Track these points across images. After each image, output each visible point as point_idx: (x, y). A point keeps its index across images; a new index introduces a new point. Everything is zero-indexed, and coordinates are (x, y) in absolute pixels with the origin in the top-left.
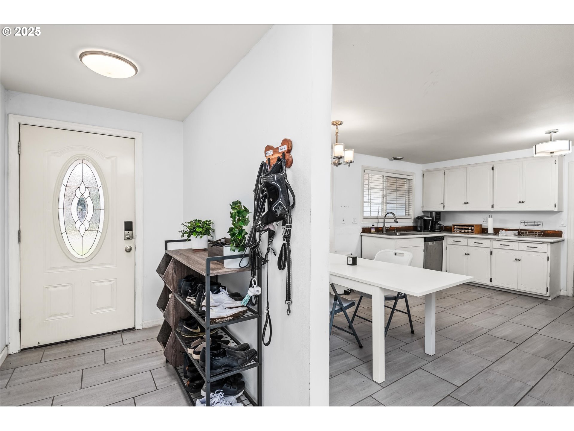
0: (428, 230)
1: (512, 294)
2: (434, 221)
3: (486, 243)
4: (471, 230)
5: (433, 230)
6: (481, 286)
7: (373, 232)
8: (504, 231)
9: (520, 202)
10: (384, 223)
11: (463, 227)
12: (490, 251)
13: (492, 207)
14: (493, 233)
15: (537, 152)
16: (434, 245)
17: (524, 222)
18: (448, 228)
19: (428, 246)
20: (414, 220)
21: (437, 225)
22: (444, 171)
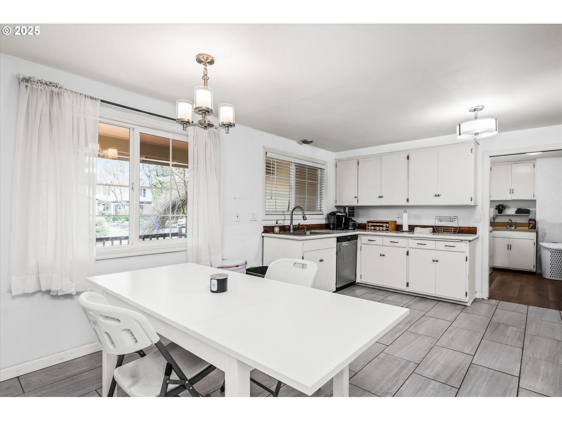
0: (341, 228)
1: (430, 301)
2: (348, 217)
3: (402, 242)
4: (386, 227)
5: (346, 228)
6: (397, 291)
7: (277, 232)
8: (418, 228)
9: (436, 196)
10: (292, 220)
11: (378, 224)
12: (406, 252)
13: (408, 201)
14: (408, 230)
15: (461, 132)
16: (347, 245)
17: (439, 217)
18: (362, 225)
19: (342, 247)
20: (326, 217)
21: (350, 222)
22: (358, 160)
